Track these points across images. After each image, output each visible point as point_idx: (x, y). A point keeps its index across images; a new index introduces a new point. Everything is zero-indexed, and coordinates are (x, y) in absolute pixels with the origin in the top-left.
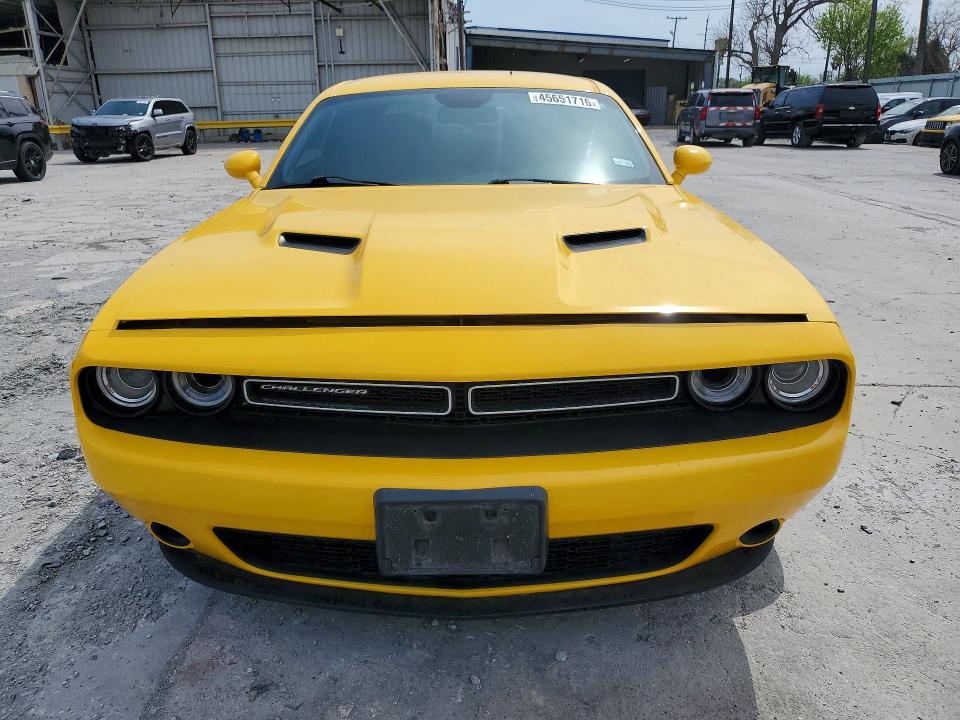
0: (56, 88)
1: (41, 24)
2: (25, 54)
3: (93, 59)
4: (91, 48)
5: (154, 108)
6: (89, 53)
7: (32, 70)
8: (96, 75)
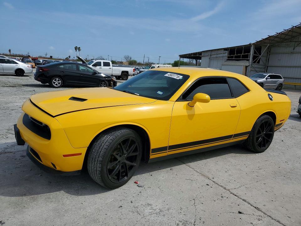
0: (253, 69)
1: (255, 53)
2: (248, 60)
3: (268, 62)
4: (269, 59)
5: (268, 76)
6: (267, 60)
7: (247, 64)
8: (267, 67)
